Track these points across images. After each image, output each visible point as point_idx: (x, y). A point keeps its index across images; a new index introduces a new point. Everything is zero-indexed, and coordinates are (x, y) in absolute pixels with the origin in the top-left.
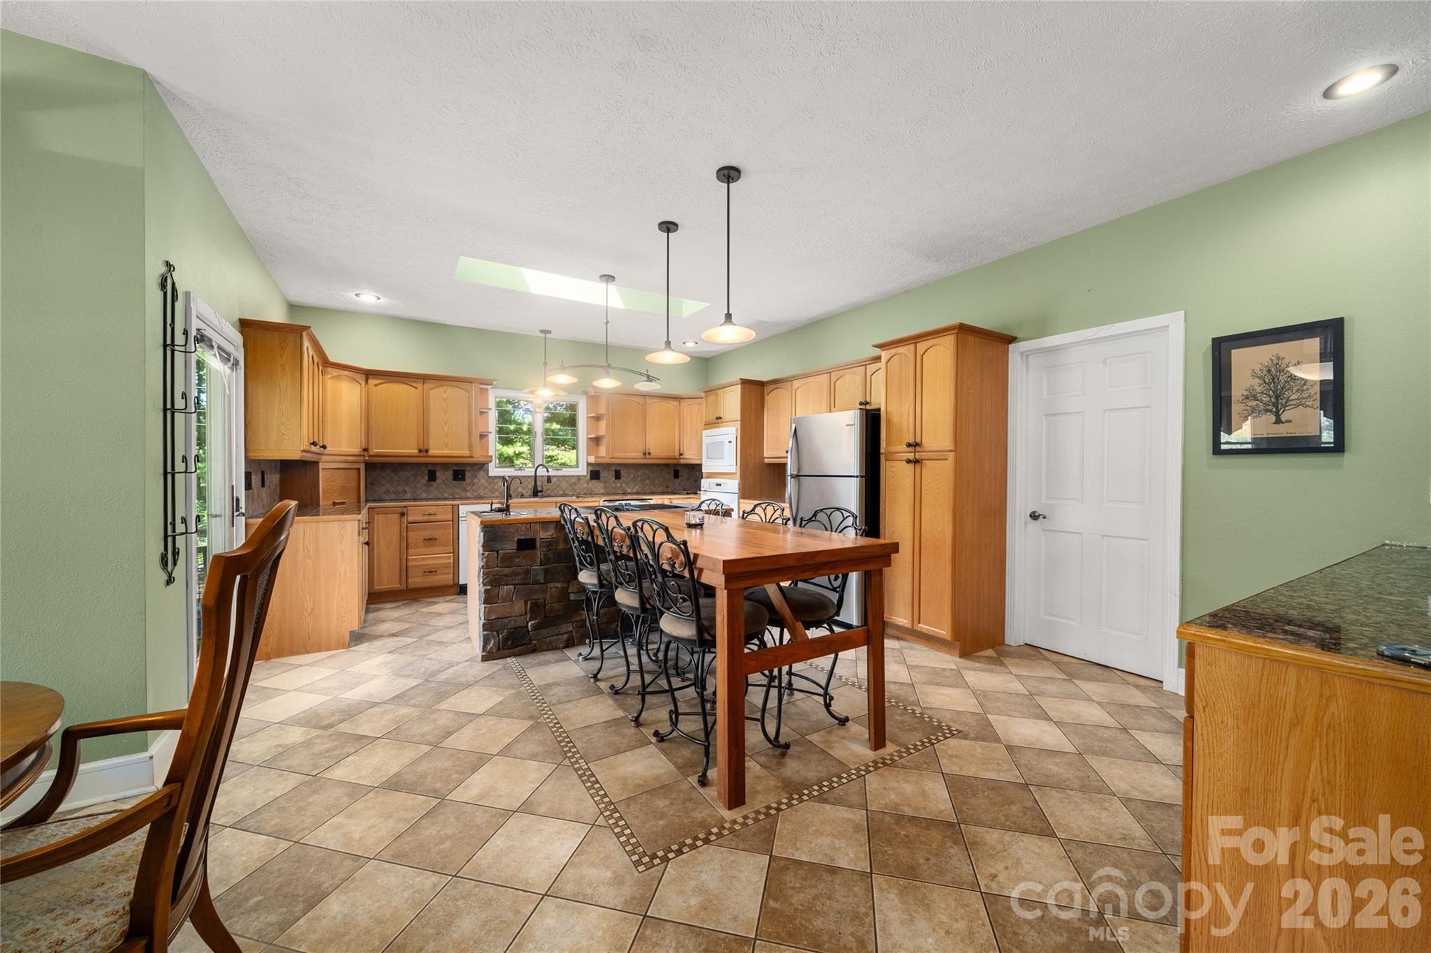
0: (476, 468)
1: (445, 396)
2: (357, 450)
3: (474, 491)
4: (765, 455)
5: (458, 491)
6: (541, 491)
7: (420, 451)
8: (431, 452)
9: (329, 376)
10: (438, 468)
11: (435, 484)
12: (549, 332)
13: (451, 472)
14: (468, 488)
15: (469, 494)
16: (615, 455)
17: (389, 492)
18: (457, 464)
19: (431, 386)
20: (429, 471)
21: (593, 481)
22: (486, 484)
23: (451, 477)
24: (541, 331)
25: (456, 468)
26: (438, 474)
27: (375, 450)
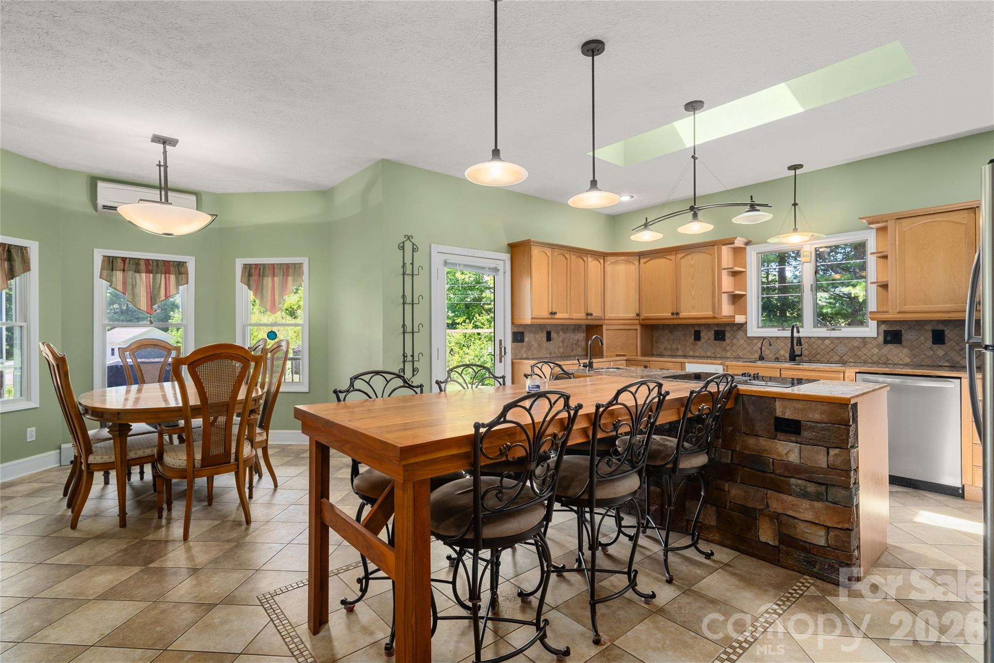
0: (735, 328)
1: (692, 262)
2: (632, 315)
3: (734, 351)
5: (719, 350)
6: (800, 356)
7: (673, 314)
8: (682, 315)
9: (609, 263)
10: (702, 328)
11: (699, 343)
12: (800, 166)
13: (713, 332)
14: (728, 348)
15: (729, 354)
16: (907, 308)
17: (667, 349)
18: (717, 325)
19: (680, 256)
20: (694, 331)
21: (890, 346)
22: (745, 345)
23: (713, 337)
24: (790, 168)
25: (716, 329)
26: (702, 334)
27: (644, 315)
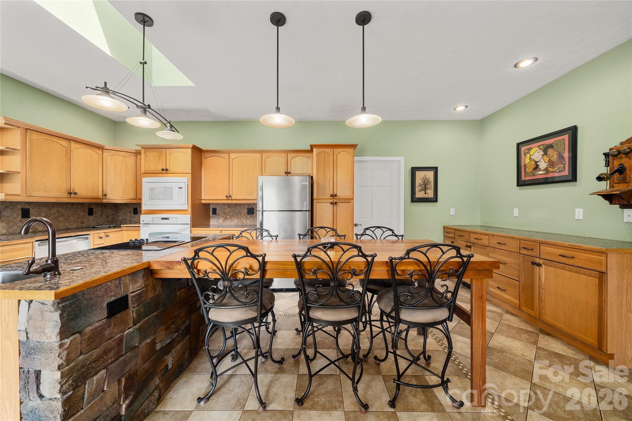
4: (202, 198)
16: (35, 193)
